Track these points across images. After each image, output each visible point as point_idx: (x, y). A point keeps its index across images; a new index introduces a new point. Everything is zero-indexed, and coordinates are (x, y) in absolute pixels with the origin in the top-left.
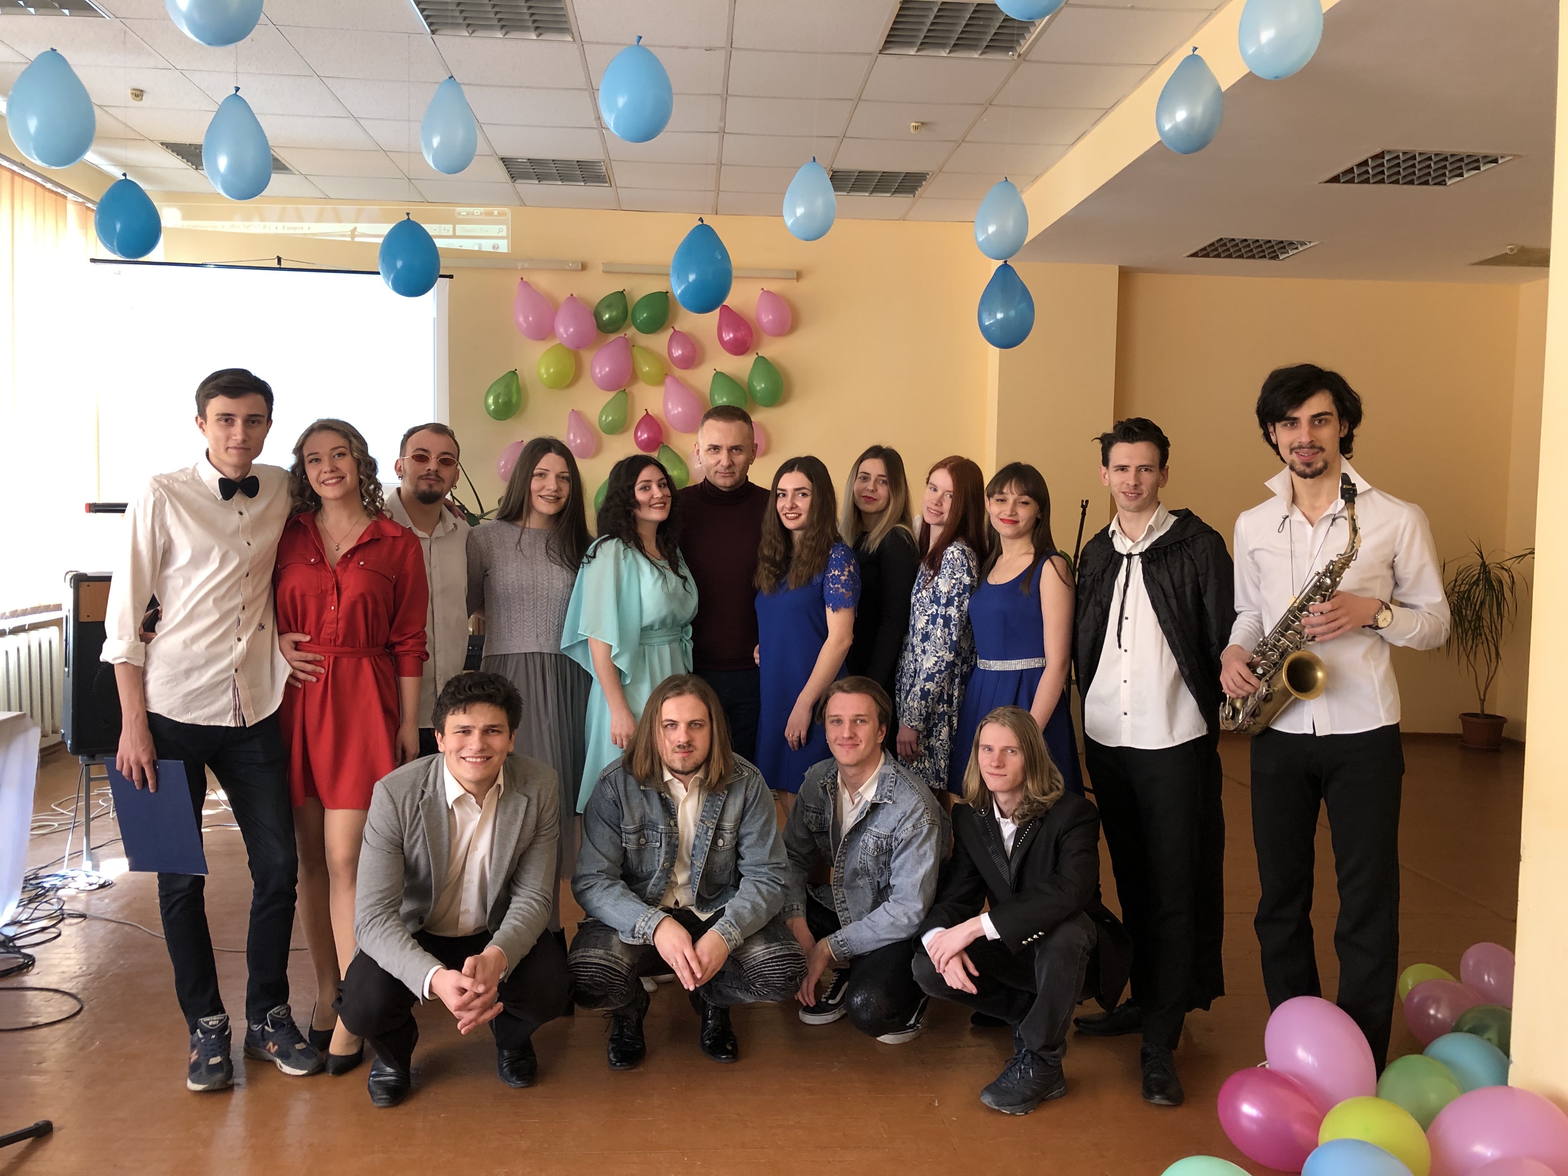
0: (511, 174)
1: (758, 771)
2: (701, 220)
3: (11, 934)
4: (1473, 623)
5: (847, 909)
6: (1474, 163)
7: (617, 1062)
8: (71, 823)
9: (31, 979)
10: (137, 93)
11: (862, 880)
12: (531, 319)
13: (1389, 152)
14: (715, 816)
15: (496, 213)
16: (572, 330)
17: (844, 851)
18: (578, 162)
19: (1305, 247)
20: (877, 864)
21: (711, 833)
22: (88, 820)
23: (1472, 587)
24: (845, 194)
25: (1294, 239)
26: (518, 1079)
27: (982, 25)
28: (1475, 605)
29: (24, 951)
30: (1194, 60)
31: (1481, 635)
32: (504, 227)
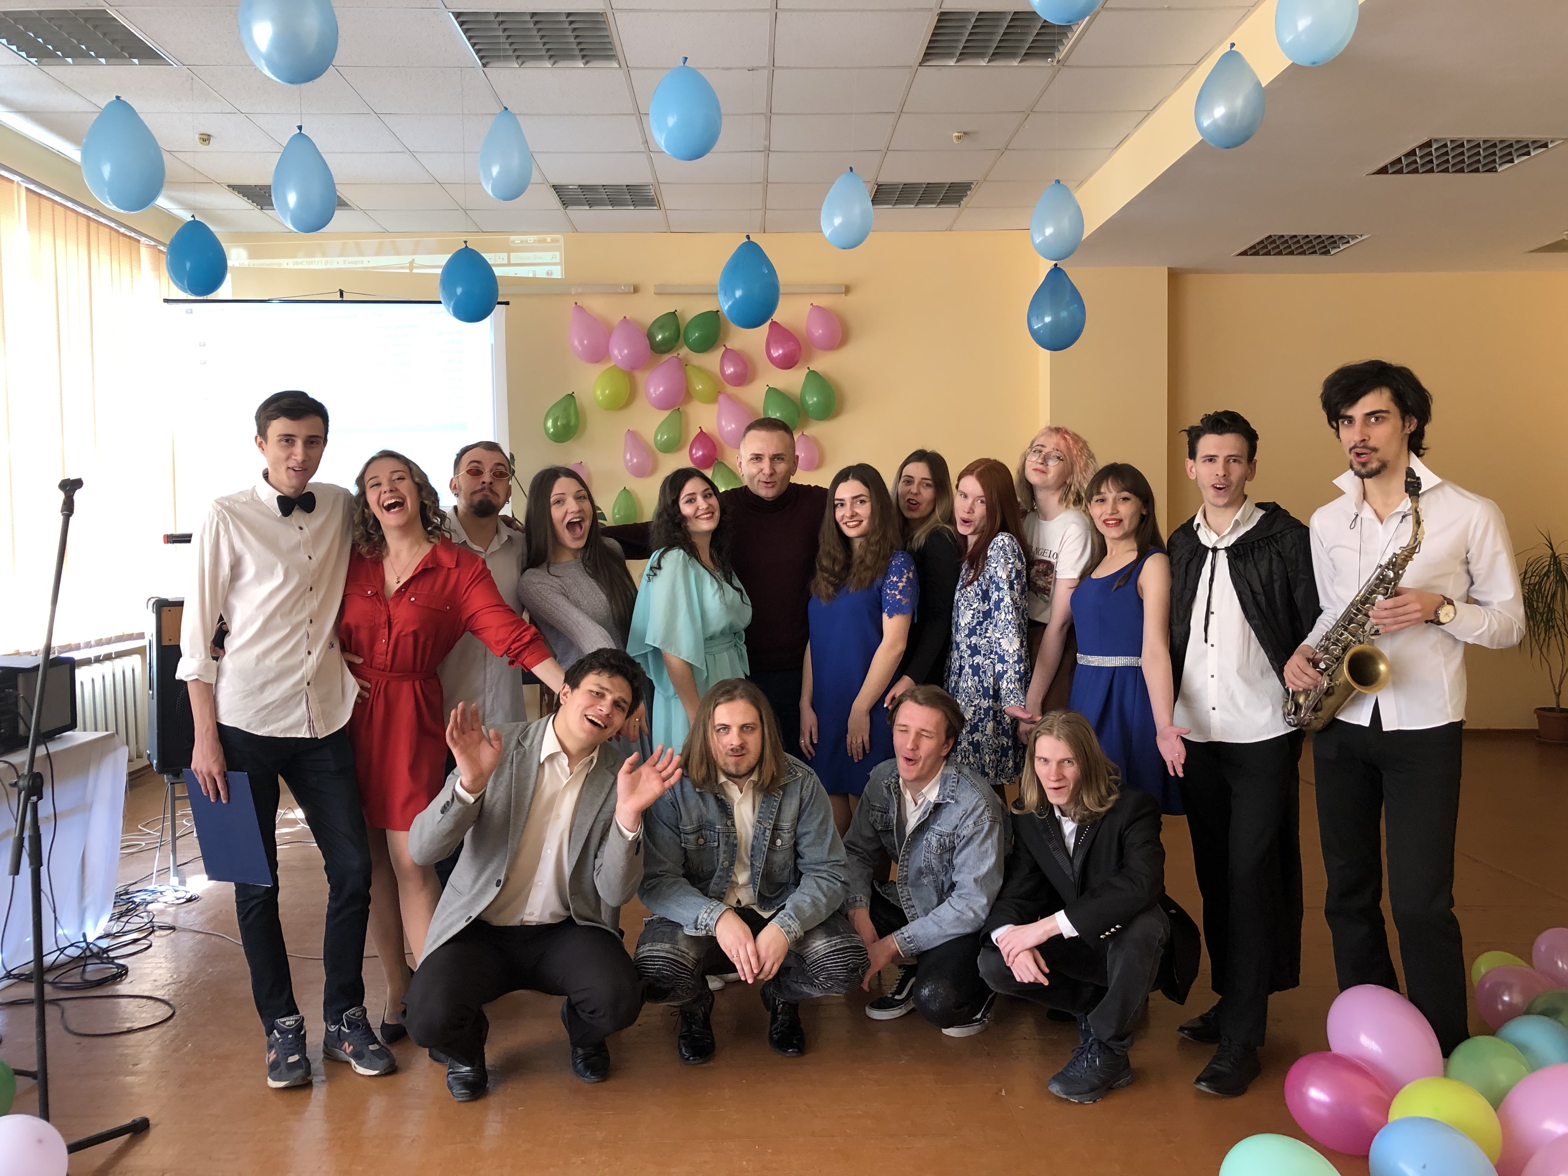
0: (562, 201)
1: (813, 771)
2: (748, 237)
3: (105, 946)
4: (1545, 615)
5: (913, 906)
6: (1525, 148)
7: (690, 1057)
8: (158, 842)
9: (123, 988)
10: (205, 137)
11: (927, 878)
12: (586, 342)
13: (1435, 140)
14: (771, 816)
15: (549, 240)
16: (626, 351)
17: (908, 850)
18: (627, 186)
19: (1356, 241)
20: (941, 862)
21: (768, 833)
22: (174, 839)
23: (1543, 579)
24: (891, 207)
25: (1344, 233)
26: (593, 1074)
27: (1021, 33)
28: (1547, 597)
29: (116, 961)
30: (1232, 56)
31: (1553, 627)
32: (558, 254)
